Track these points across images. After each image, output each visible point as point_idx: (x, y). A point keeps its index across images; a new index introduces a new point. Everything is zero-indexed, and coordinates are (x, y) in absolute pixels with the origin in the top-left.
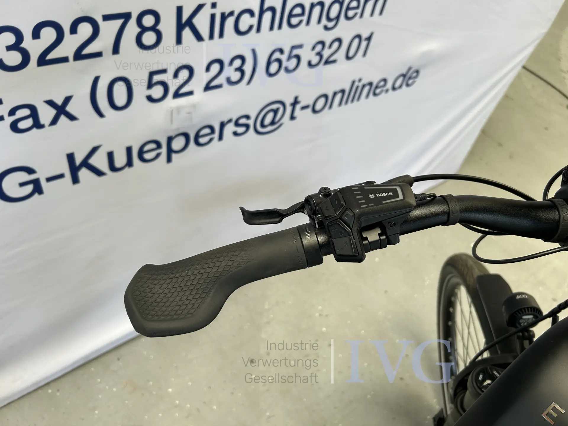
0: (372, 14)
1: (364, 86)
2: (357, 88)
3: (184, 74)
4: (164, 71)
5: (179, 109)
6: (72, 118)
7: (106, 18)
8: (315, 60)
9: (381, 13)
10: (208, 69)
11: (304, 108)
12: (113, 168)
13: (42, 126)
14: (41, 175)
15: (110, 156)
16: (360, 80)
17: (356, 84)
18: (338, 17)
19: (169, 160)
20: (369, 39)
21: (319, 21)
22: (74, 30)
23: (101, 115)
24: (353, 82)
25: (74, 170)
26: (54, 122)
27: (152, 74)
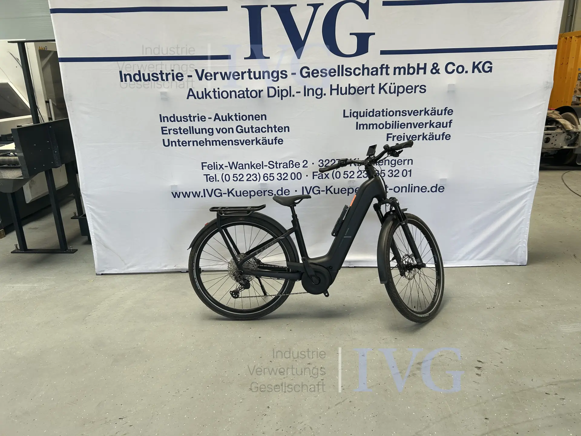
0: (408, 164)
1: (415, 187)
2: (412, 187)
3: (352, 173)
4: (347, 171)
5: (350, 181)
6: (328, 178)
7: (337, 160)
8: (391, 175)
9: (412, 164)
10: (358, 173)
11: (390, 189)
12: (335, 193)
13: (323, 179)
14: (321, 189)
15: (334, 189)
16: (412, 185)
17: (411, 186)
18: (395, 164)
19: (348, 195)
20: (410, 171)
21: (389, 164)
22: (331, 161)
23: (334, 179)
24: (409, 185)
25: (327, 190)
26: (325, 178)
27: (345, 172)
